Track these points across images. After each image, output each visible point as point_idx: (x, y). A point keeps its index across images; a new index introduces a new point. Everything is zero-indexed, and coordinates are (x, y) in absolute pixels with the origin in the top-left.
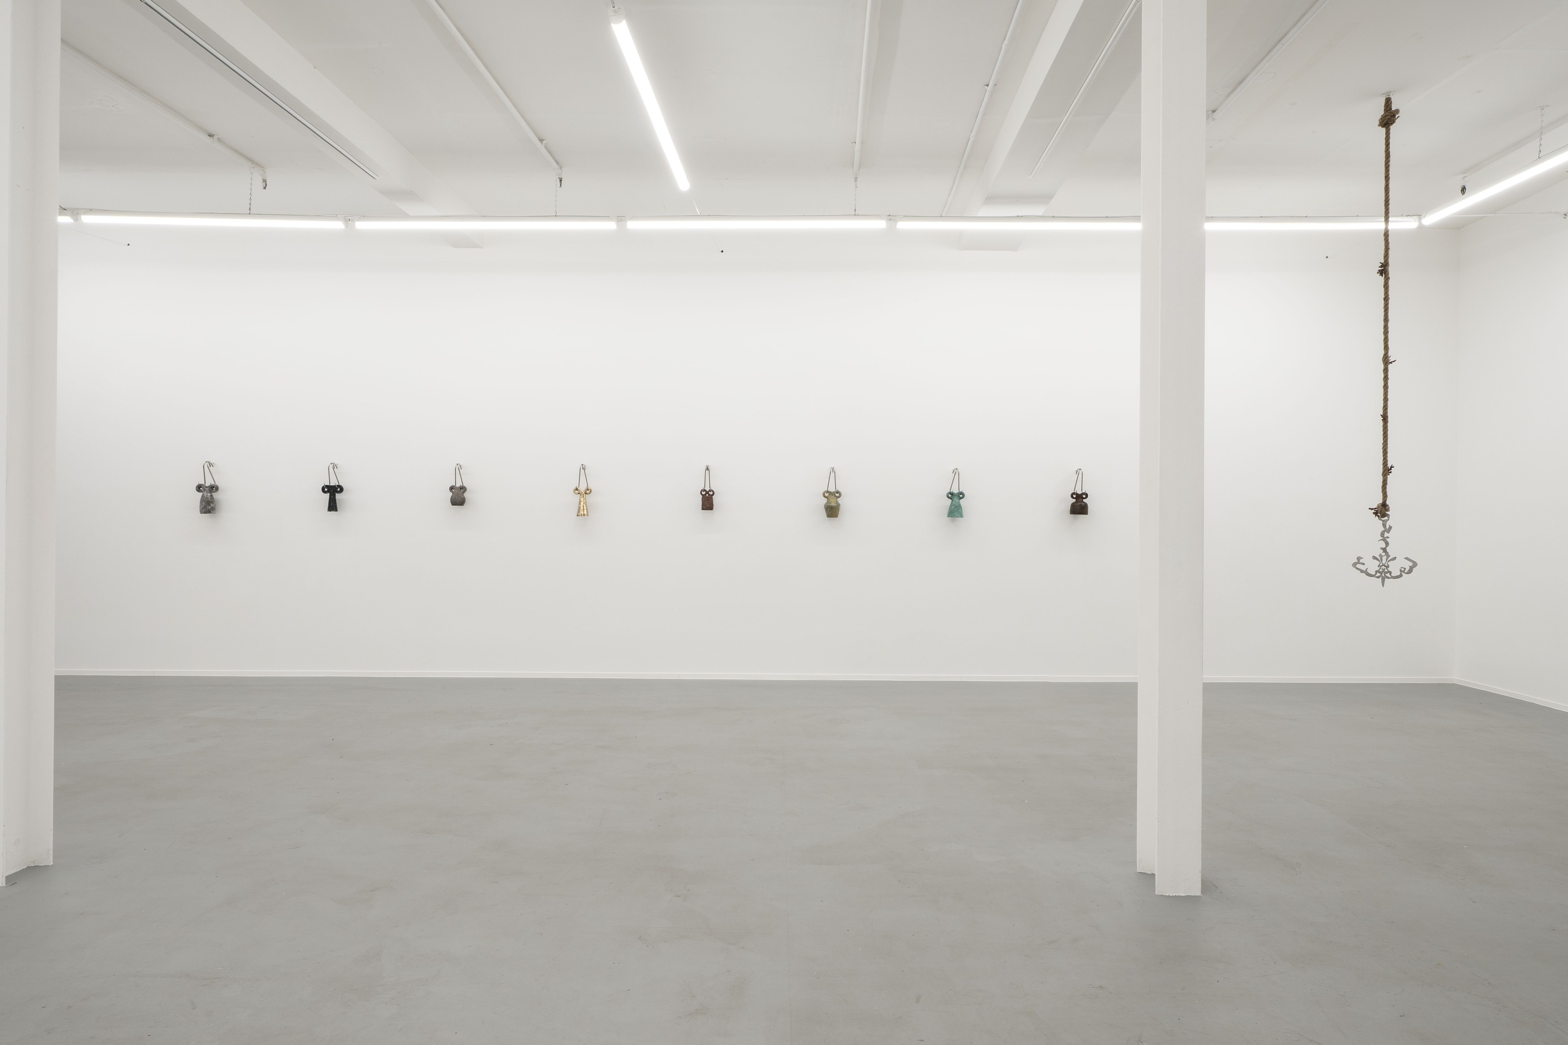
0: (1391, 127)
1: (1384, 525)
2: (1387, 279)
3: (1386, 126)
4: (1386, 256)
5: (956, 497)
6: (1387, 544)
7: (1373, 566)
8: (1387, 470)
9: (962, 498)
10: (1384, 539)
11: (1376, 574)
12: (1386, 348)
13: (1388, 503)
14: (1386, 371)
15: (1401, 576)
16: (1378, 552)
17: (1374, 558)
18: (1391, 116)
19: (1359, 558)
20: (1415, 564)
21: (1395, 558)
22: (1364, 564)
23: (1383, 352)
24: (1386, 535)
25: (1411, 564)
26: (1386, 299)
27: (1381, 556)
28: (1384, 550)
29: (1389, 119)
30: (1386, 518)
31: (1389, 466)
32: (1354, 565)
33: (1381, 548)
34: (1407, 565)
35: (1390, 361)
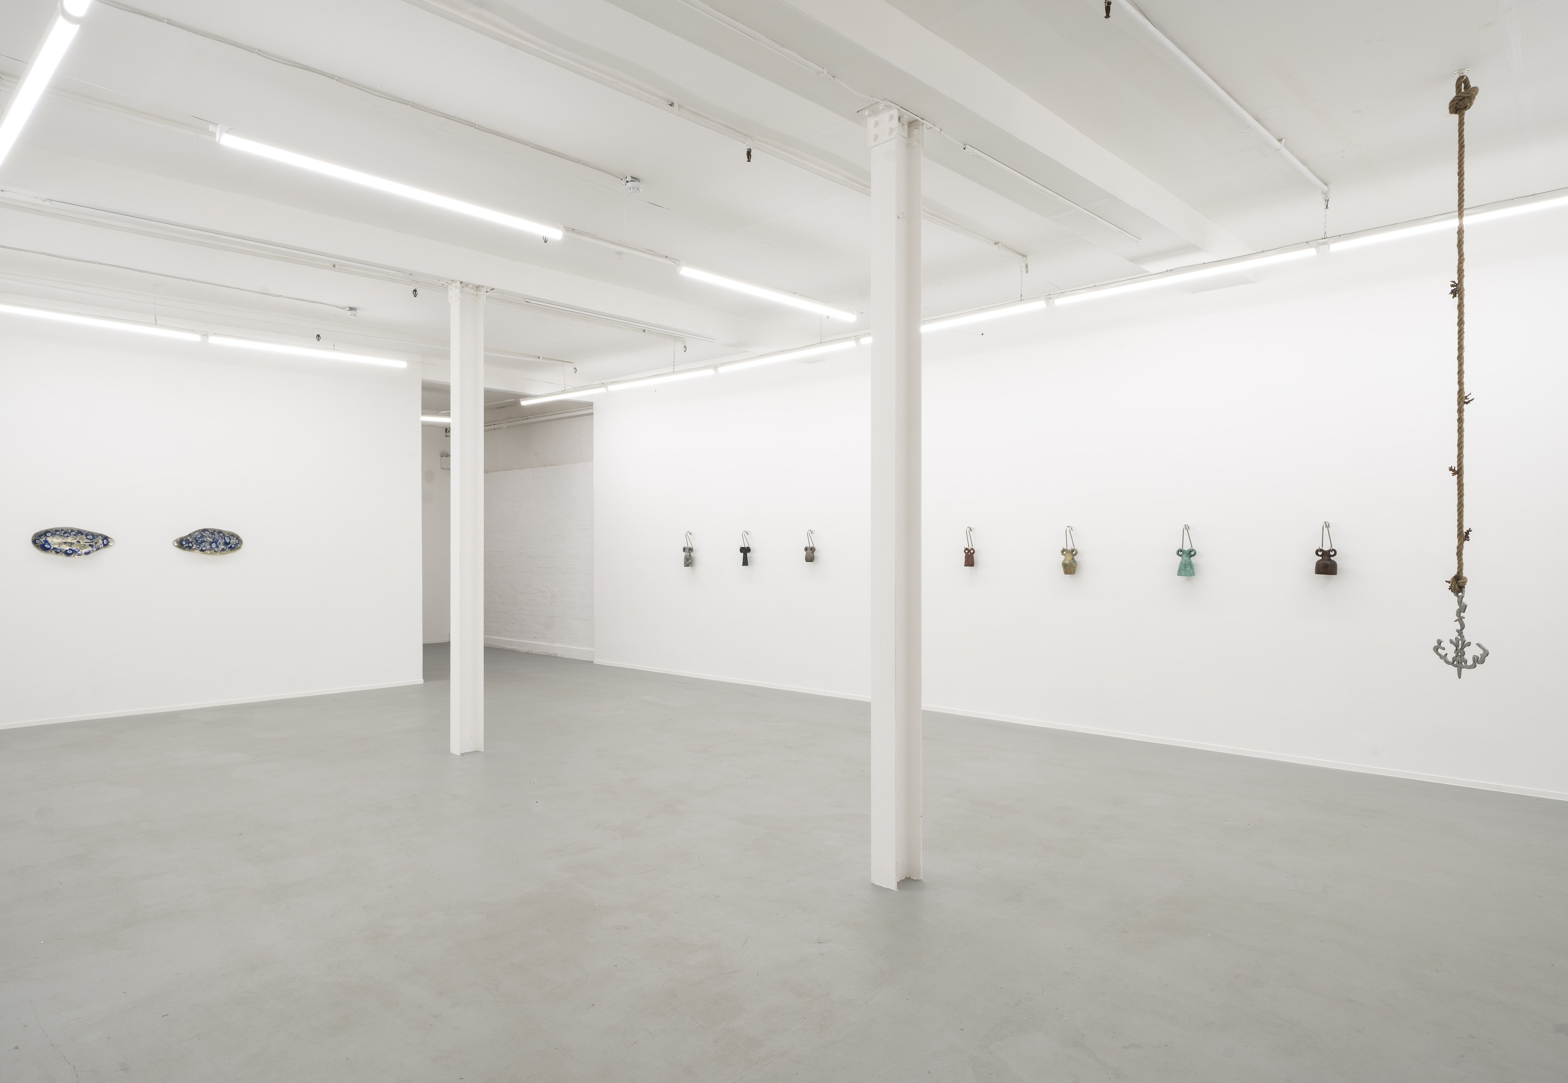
0: (1467, 113)
1: (1460, 602)
2: (1461, 299)
3: (1459, 112)
4: (1460, 271)
5: (1187, 555)
6: (1463, 626)
7: (1451, 654)
8: (1463, 536)
9: (1193, 556)
10: (1460, 620)
11: (1454, 662)
12: (1461, 383)
13: (1465, 573)
14: (1460, 411)
15: (1474, 666)
16: (1454, 635)
17: (1451, 642)
18: (1461, 100)
19: (1440, 642)
20: (1486, 653)
21: (1469, 644)
22: (1444, 649)
23: (1457, 388)
24: (1462, 614)
25: (1482, 652)
26: (1461, 323)
27: (1456, 638)
28: (1460, 632)
29: (1457, 103)
30: (1460, 594)
31: (1465, 530)
32: (1436, 649)
33: (1457, 631)
34: (1479, 652)
35: (1466, 401)
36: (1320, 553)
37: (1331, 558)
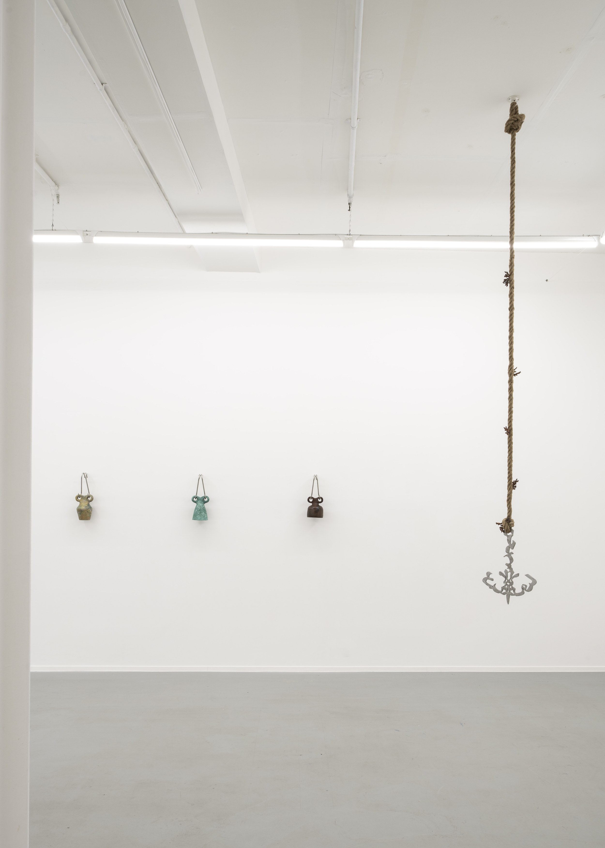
0: (518, 134)
1: (509, 541)
2: (512, 288)
3: (512, 132)
4: (511, 265)
5: (201, 501)
6: (511, 560)
7: (500, 582)
8: (512, 485)
9: (206, 502)
10: (509, 555)
11: (502, 590)
12: (511, 358)
13: (513, 517)
14: (511, 382)
15: (522, 593)
16: (504, 568)
17: (501, 574)
18: (515, 121)
19: (488, 574)
20: (534, 582)
21: (518, 575)
22: (492, 580)
23: (508, 363)
24: (511, 551)
25: (531, 581)
26: (511, 308)
27: (506, 571)
28: (509, 566)
29: (512, 123)
30: (510, 534)
31: (514, 480)
32: (485, 580)
33: (507, 565)
34: (528, 582)
35: (515, 373)
36: (311, 500)
37: (320, 504)
